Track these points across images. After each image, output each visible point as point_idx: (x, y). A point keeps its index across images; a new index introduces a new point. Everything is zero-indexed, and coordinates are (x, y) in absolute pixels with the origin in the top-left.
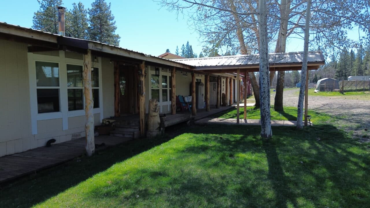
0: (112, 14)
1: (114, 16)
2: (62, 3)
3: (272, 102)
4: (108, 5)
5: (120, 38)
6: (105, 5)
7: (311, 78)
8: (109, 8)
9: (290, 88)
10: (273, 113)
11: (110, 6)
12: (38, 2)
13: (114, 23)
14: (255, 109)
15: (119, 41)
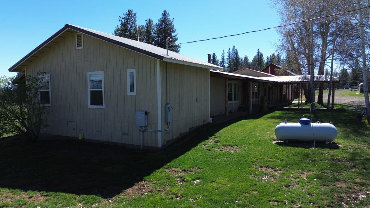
0: (174, 27)
1: (176, 29)
2: (136, 20)
3: (316, 100)
4: (172, 20)
5: (180, 48)
6: (169, 20)
7: (360, 79)
8: (172, 23)
9: (338, 90)
10: (317, 105)
11: (173, 21)
12: (119, 20)
13: (176, 36)
14: (305, 104)
15: (179, 50)
